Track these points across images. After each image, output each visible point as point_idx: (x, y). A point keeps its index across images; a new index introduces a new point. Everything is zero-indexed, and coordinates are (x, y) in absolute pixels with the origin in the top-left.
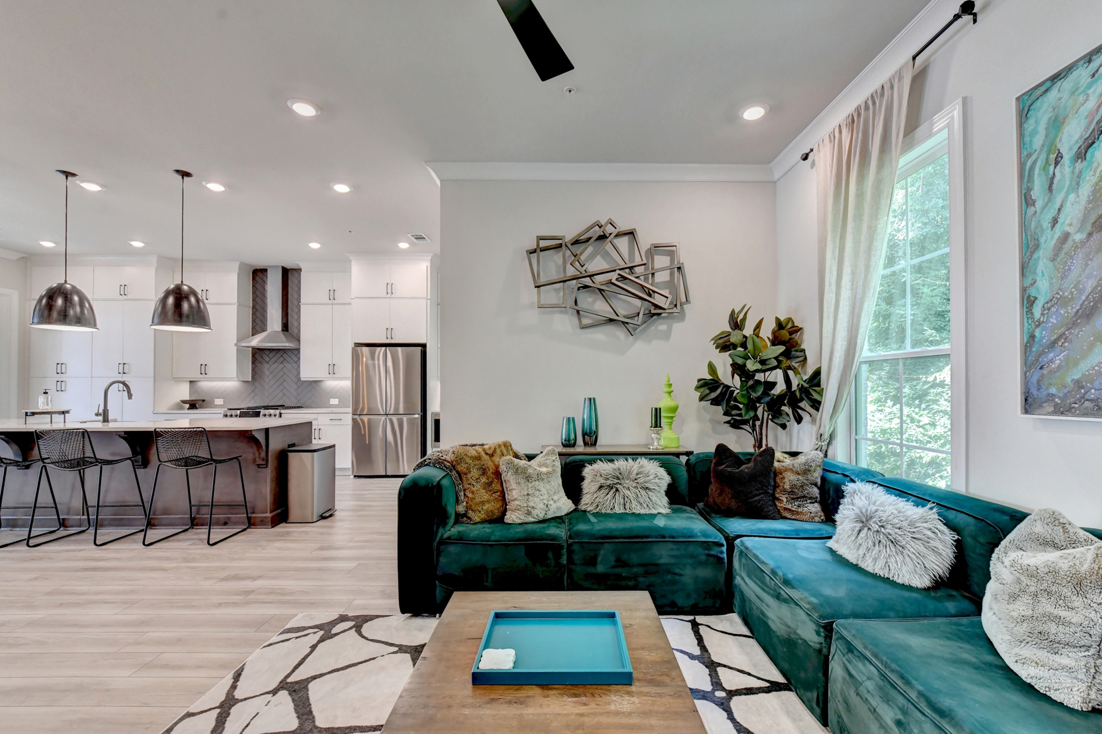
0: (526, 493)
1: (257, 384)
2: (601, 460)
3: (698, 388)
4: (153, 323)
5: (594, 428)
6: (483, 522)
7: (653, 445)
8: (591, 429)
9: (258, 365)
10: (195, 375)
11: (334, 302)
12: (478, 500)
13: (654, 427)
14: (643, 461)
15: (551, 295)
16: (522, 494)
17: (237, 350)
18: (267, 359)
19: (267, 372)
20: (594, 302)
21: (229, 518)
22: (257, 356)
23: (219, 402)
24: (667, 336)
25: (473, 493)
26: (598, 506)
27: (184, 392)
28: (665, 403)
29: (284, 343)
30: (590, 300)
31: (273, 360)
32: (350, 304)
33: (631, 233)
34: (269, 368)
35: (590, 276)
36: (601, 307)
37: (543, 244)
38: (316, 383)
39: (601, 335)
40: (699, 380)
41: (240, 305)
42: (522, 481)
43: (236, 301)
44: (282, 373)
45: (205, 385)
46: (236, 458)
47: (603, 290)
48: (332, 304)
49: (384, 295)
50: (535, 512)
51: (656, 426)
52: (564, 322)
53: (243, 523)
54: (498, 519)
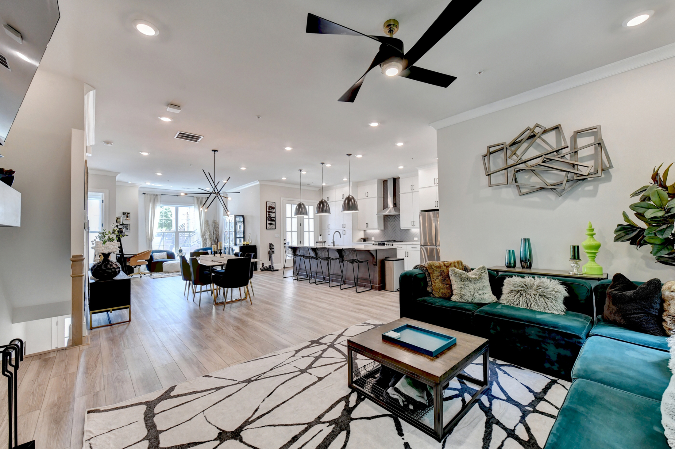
0: (460, 287)
1: (385, 231)
2: (515, 276)
3: (617, 231)
4: (342, 211)
5: (528, 257)
6: (440, 297)
7: (572, 271)
8: (526, 257)
9: (386, 222)
10: (365, 228)
11: (413, 191)
12: (437, 287)
13: (573, 259)
14: (545, 279)
15: (499, 178)
16: (458, 287)
17: (378, 217)
18: (389, 220)
19: (389, 226)
20: (530, 178)
21: (365, 284)
22: (385, 218)
23: (373, 238)
24: (594, 193)
25: (435, 283)
26: (509, 301)
27: (361, 235)
28: (584, 243)
29: (393, 212)
30: (527, 177)
31: (391, 220)
32: (418, 191)
33: (557, 128)
34: (390, 223)
35: (524, 162)
36: (535, 181)
37: (492, 150)
38: (408, 230)
39: (536, 198)
40: (618, 225)
41: (378, 197)
42: (458, 280)
43: (376, 196)
44: (394, 226)
45: (369, 231)
46: (367, 261)
47: (534, 170)
48: (412, 192)
49: (434, 185)
50: (465, 297)
51: (574, 258)
52: (509, 193)
53: (369, 287)
54: (448, 298)
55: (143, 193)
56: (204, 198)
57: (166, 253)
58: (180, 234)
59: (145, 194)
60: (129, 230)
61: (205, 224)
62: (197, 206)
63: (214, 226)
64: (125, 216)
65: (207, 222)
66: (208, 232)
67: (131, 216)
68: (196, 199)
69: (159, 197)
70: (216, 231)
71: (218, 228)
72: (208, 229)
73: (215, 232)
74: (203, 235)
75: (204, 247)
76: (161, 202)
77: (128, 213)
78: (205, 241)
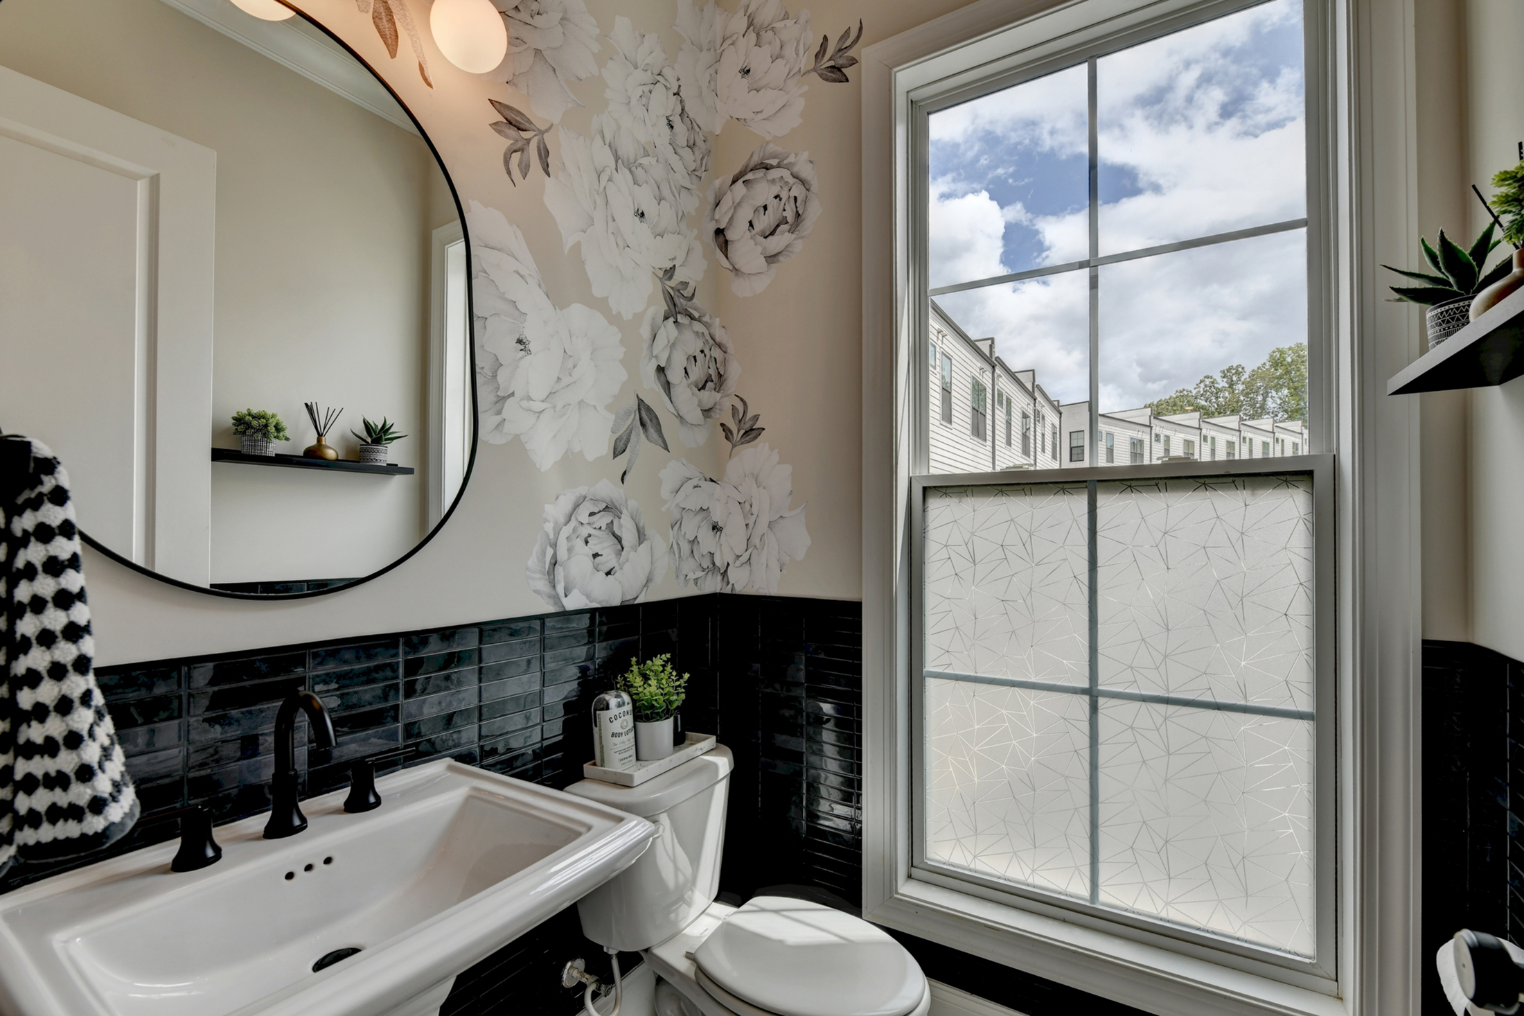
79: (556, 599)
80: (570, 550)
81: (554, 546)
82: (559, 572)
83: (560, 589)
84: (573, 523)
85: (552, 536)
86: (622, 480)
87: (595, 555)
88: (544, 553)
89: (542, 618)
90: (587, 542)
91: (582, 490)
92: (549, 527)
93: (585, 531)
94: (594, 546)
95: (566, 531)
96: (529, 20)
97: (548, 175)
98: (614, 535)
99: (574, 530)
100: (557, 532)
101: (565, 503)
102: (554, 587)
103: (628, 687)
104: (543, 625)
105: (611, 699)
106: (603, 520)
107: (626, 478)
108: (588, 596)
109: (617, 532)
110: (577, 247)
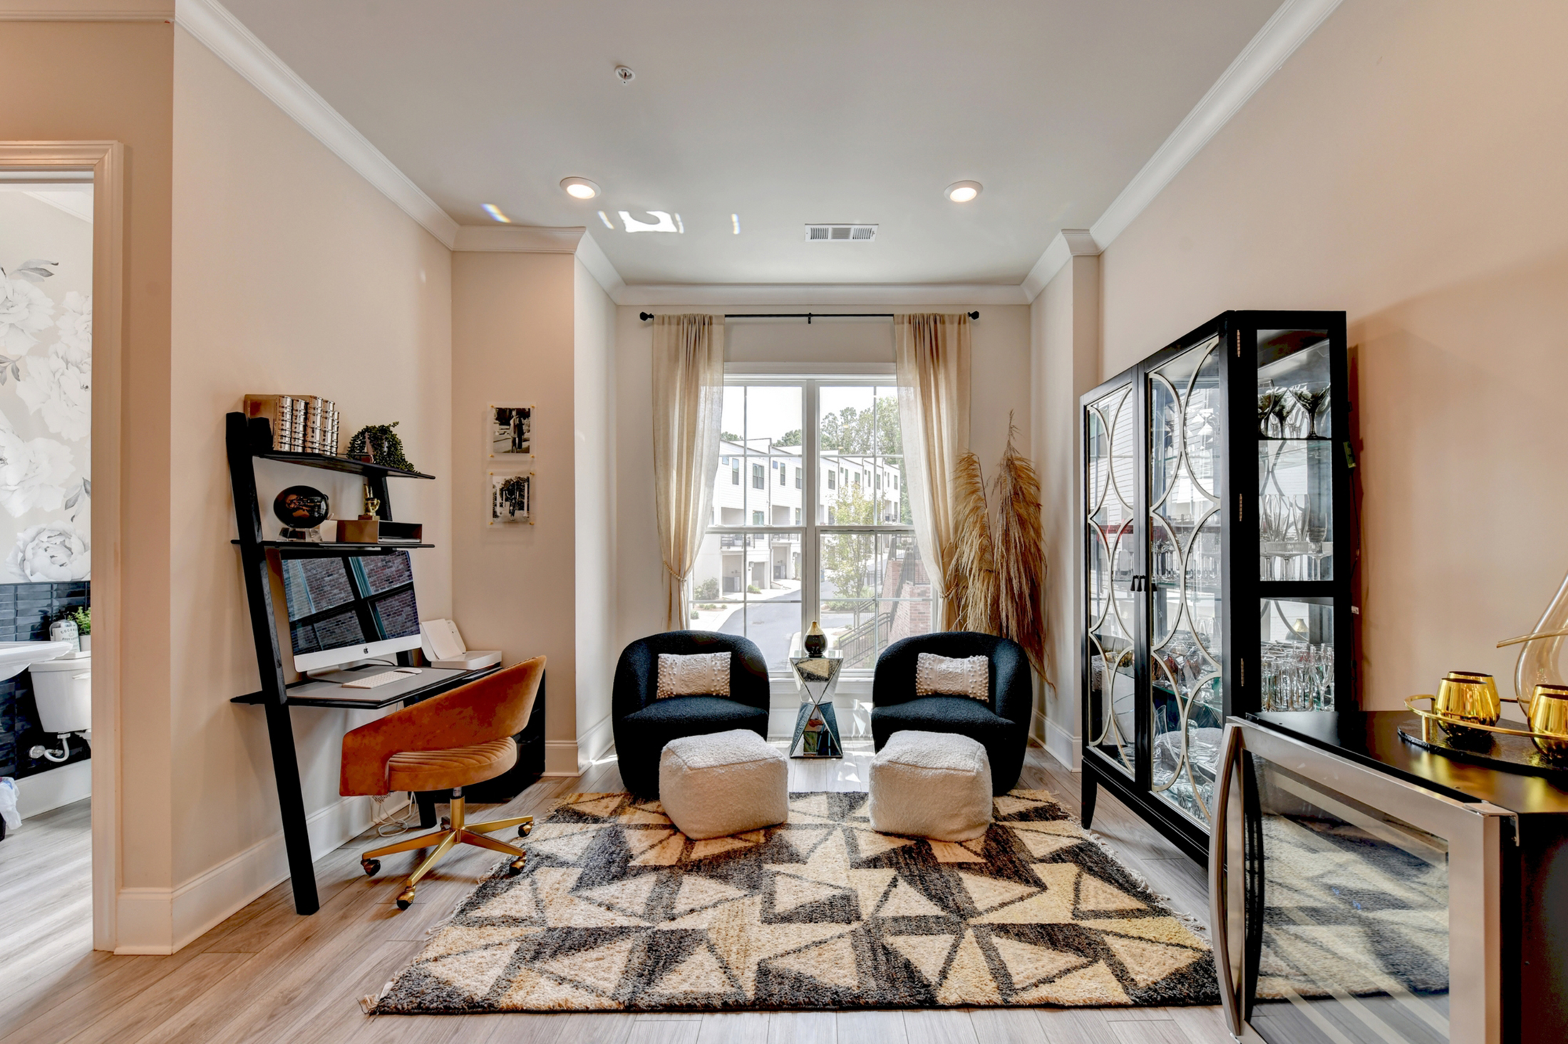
55: (644, 316)
56: (952, 316)
57: (721, 660)
58: (827, 538)
59: (651, 316)
60: (525, 513)
61: (956, 478)
62: (912, 374)
63: (1008, 488)
64: (510, 432)
65: (967, 466)
66: (976, 532)
67: (537, 430)
68: (906, 325)
69: (717, 330)
70: (1022, 522)
71: (1038, 506)
72: (976, 509)
73: (1015, 532)
74: (947, 553)
75: (949, 624)
76: (726, 360)
77: (524, 414)
78: (955, 584)
79: (25, 576)
80: (34, 554)
81: (24, 552)
82: (27, 564)
83: (28, 572)
84: (36, 541)
85: (22, 547)
86: (72, 520)
87: (52, 557)
88: (17, 555)
89: (16, 586)
90: (46, 550)
91: (43, 526)
92: (20, 544)
93: (45, 545)
94: (50, 552)
95: (31, 546)
96: (7, 311)
97: (19, 380)
98: (66, 547)
99: (37, 545)
100: (26, 545)
101: (32, 532)
102: (24, 571)
103: (75, 619)
104: (16, 590)
105: (63, 623)
106: (59, 540)
107: (74, 519)
108: (47, 576)
109: (68, 546)
110: (39, 411)
